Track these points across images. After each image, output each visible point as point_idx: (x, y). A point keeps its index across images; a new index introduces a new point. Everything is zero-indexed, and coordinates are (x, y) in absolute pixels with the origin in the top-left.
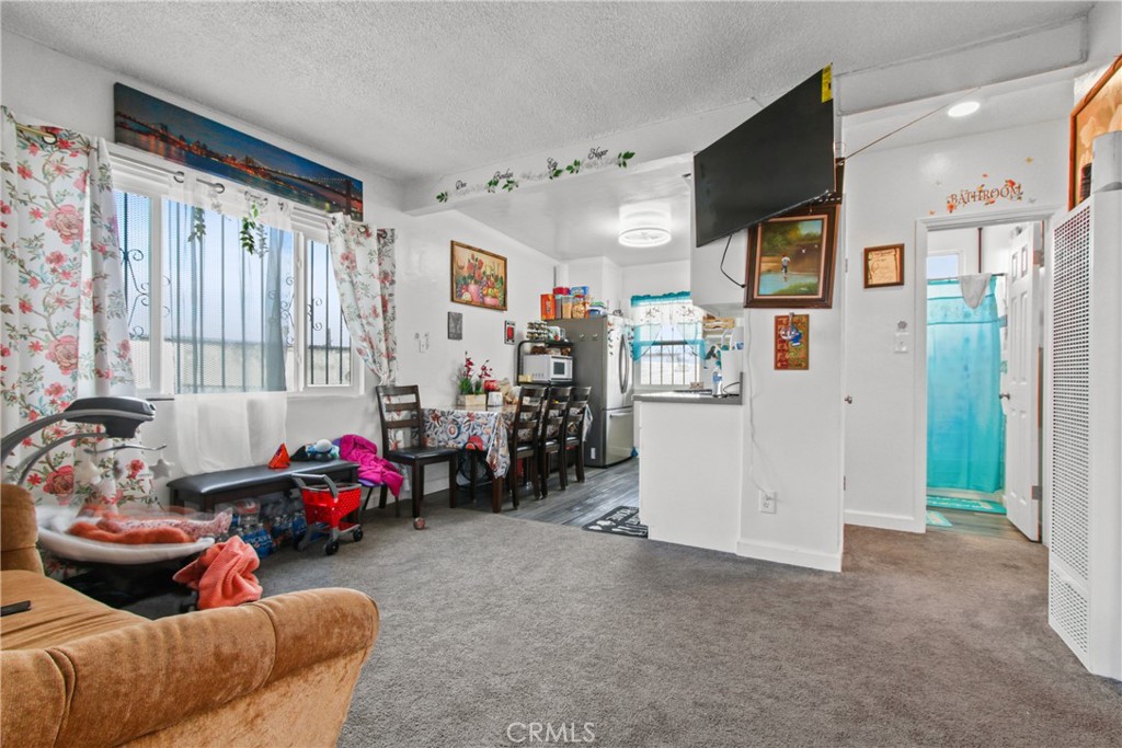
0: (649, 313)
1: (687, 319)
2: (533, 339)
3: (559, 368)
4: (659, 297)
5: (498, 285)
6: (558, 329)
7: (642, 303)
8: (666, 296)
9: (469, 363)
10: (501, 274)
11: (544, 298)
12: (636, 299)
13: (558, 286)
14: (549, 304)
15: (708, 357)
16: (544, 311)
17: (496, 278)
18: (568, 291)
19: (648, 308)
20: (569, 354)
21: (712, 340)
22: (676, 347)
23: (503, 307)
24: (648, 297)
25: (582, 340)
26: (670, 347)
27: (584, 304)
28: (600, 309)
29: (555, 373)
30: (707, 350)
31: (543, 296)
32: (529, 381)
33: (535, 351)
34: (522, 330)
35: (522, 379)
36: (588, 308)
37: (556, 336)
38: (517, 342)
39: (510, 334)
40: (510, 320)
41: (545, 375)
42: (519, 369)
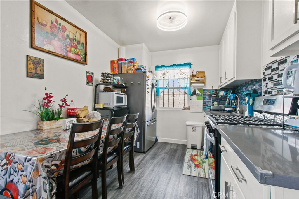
0: (164, 74)
1: (182, 77)
2: (104, 83)
3: (120, 100)
4: (169, 66)
5: (80, 47)
6: (119, 78)
7: (160, 69)
8: (172, 66)
9: (49, 97)
10: (83, 40)
11: (112, 62)
12: (157, 67)
13: (120, 57)
14: (115, 66)
15: (192, 95)
16: (112, 69)
17: (79, 43)
18: (125, 60)
19: (164, 71)
20: (125, 92)
21: (194, 87)
22: (175, 90)
23: (84, 62)
24: (163, 66)
25: (132, 85)
26: (172, 90)
27: (134, 66)
28: (142, 68)
29: (117, 103)
30: (192, 91)
31: (111, 61)
32: (102, 107)
33: (106, 90)
34: (98, 77)
35: (97, 106)
36: (136, 68)
37: (118, 82)
38: (95, 84)
39: (90, 79)
40: (89, 70)
41: (111, 104)
42: (96, 100)
